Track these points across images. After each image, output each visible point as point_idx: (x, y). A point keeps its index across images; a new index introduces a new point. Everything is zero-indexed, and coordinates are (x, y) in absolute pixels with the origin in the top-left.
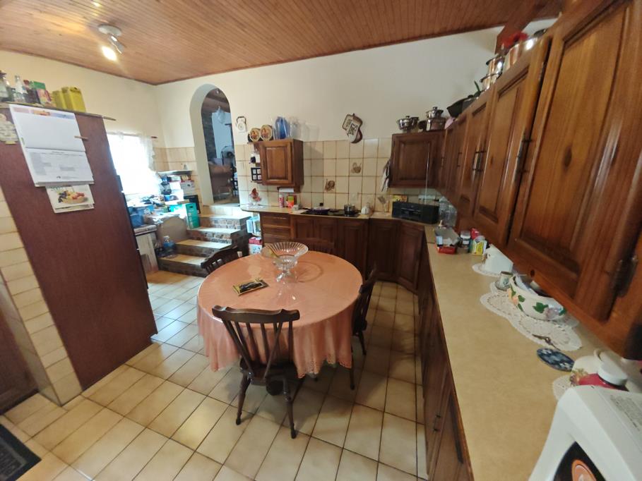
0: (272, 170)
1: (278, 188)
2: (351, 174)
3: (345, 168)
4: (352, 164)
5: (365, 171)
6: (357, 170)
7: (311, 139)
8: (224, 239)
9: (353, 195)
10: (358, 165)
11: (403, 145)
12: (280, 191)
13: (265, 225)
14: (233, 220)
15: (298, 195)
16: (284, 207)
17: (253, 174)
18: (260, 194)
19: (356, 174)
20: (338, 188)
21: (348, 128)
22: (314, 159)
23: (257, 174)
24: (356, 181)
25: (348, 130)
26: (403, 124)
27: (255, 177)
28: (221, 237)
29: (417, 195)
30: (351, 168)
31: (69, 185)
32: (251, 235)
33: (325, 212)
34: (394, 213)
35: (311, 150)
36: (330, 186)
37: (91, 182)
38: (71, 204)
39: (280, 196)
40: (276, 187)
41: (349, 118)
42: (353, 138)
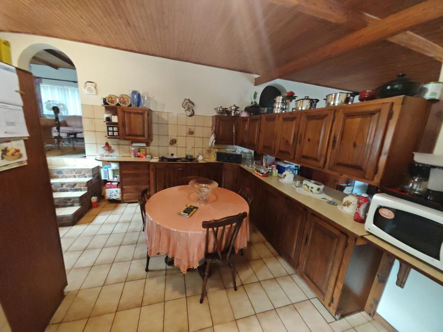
0: (130, 129)
1: (132, 143)
2: (188, 135)
3: (184, 131)
4: (188, 129)
5: (196, 134)
6: (191, 133)
7: (158, 110)
8: (77, 187)
9: (189, 148)
10: (192, 130)
11: (221, 122)
12: (134, 145)
13: (124, 172)
14: (83, 169)
15: (147, 148)
16: (136, 157)
17: (108, 131)
18: (113, 147)
19: (190, 135)
20: (179, 143)
21: (186, 107)
22: (161, 124)
23: (113, 131)
24: (191, 140)
25: (186, 108)
26: (220, 110)
27: (110, 133)
28: (73, 187)
29: (225, 149)
30: (188, 131)
31: (8, 140)
32: (106, 182)
33: (175, 160)
34: (218, 159)
35: (158, 117)
36: (173, 142)
37: (25, 137)
38: (10, 160)
39: (133, 149)
40: (130, 141)
41: (186, 101)
42: (189, 113)
